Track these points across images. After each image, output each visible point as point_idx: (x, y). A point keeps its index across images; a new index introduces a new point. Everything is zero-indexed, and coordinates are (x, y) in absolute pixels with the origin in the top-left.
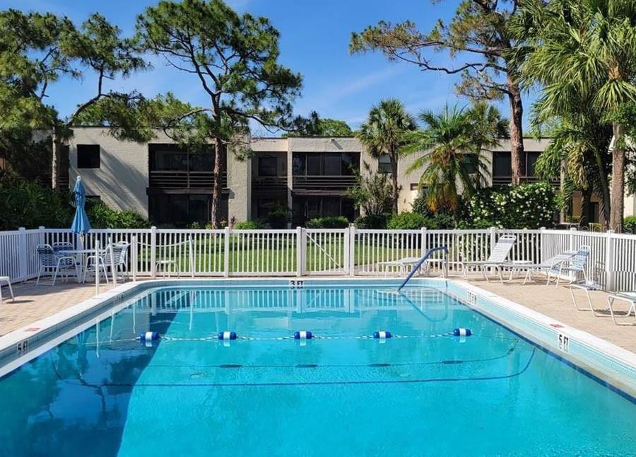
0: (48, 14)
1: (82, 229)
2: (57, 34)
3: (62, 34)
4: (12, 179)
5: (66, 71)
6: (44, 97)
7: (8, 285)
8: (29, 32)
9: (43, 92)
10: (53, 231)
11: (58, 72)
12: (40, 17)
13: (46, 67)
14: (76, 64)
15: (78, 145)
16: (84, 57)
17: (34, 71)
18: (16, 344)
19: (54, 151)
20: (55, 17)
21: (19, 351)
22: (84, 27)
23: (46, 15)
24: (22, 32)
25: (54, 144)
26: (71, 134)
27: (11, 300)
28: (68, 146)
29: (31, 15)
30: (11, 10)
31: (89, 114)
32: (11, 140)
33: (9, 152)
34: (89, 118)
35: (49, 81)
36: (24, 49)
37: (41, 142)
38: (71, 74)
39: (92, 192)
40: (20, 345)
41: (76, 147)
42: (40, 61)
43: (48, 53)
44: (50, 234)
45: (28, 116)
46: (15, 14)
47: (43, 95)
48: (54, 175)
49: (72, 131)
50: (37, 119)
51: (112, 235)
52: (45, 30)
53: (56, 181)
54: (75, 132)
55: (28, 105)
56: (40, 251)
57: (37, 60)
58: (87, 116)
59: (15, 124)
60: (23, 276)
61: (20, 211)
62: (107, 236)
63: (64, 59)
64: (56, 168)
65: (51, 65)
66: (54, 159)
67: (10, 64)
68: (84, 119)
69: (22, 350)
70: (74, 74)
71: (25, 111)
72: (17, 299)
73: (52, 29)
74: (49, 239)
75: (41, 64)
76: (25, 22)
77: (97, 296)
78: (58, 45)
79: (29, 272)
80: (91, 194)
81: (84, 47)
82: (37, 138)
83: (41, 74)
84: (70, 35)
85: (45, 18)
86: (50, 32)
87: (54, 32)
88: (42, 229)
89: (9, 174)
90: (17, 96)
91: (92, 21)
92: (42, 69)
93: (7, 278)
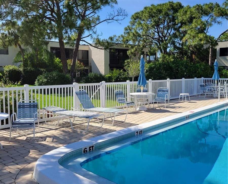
0: (210, 3)
1: (216, 78)
2: (213, 9)
3: (215, 9)
4: (196, 61)
5: (216, 22)
6: (207, 33)
7: (188, 97)
8: (203, 11)
9: (207, 31)
10: (206, 79)
11: (213, 23)
12: (207, 5)
13: (208, 22)
14: (219, 19)
15: (220, 48)
16: (222, 16)
17: (204, 24)
18: (185, 116)
19: (210, 51)
20: (212, 4)
21: (186, 118)
22: (223, 5)
23: (209, 3)
24: (201, 11)
25: (210, 49)
26: (217, 44)
27: (189, 101)
28: (216, 49)
29: (204, 5)
30: (197, 5)
31: (226, 36)
32: (196, 48)
33: (196, 52)
34: (226, 38)
35: (209, 27)
36: (202, 17)
37: (206, 48)
38: (217, 23)
39: (225, 65)
40: (186, 116)
41: (219, 49)
42: (206, 20)
43: (209, 17)
44: (205, 80)
45: (201, 40)
46: (198, 6)
47: (207, 32)
48: (210, 59)
49: (218, 43)
50: (204, 41)
51: (226, 81)
52: (209, 9)
53: (211, 61)
54: (218, 44)
55: (201, 36)
56: (201, 86)
57: (205, 20)
58: (225, 37)
59: (196, 43)
60: (195, 94)
61: (195, 72)
62: (224, 81)
63: (215, 18)
64: (211, 57)
65: (210, 21)
66: (210, 54)
67: (196, 23)
68: (224, 38)
69: (187, 118)
70: (219, 23)
71: (200, 38)
72: (191, 101)
73: (211, 8)
74: (205, 82)
75: (207, 21)
76: (202, 8)
77: (219, 103)
78: (213, 13)
79: (197, 92)
80: (224, 66)
81: (223, 12)
82: (205, 47)
83: (206, 25)
84: (217, 9)
85: (209, 5)
86: (210, 9)
87: (212, 9)
88: (203, 78)
89: (195, 59)
90: (198, 33)
91: (226, 2)
92: (207, 23)
93: (188, 94)
